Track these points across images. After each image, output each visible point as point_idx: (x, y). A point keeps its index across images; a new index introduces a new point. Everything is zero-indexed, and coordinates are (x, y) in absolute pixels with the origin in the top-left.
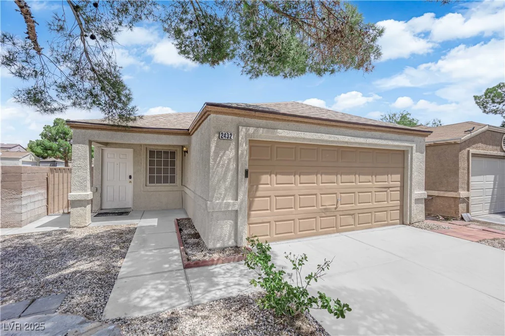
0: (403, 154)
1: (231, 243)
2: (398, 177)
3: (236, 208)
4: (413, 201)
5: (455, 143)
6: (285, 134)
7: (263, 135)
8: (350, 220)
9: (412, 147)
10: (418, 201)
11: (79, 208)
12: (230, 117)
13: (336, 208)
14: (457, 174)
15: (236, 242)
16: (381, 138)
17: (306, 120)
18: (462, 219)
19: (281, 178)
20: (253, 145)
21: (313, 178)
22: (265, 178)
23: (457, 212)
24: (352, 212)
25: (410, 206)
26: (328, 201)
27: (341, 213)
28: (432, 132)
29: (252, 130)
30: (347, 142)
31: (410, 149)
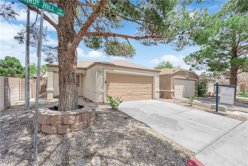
0: (152, 77)
1: (102, 101)
2: (151, 85)
3: (103, 91)
4: (155, 92)
5: (170, 75)
6: (116, 71)
7: (110, 71)
8: (136, 97)
9: (155, 76)
10: (157, 92)
11: (50, 94)
12: (101, 66)
13: (132, 93)
14: (170, 84)
15: (103, 101)
16: (145, 73)
17: (122, 67)
18: (172, 98)
19: (115, 84)
20: (108, 74)
21: (125, 84)
22: (111, 84)
23: (170, 96)
24: (137, 95)
25: (155, 94)
26: (130, 91)
27: (133, 95)
28: (161, 71)
29: (107, 70)
30: (135, 74)
31: (154, 76)
